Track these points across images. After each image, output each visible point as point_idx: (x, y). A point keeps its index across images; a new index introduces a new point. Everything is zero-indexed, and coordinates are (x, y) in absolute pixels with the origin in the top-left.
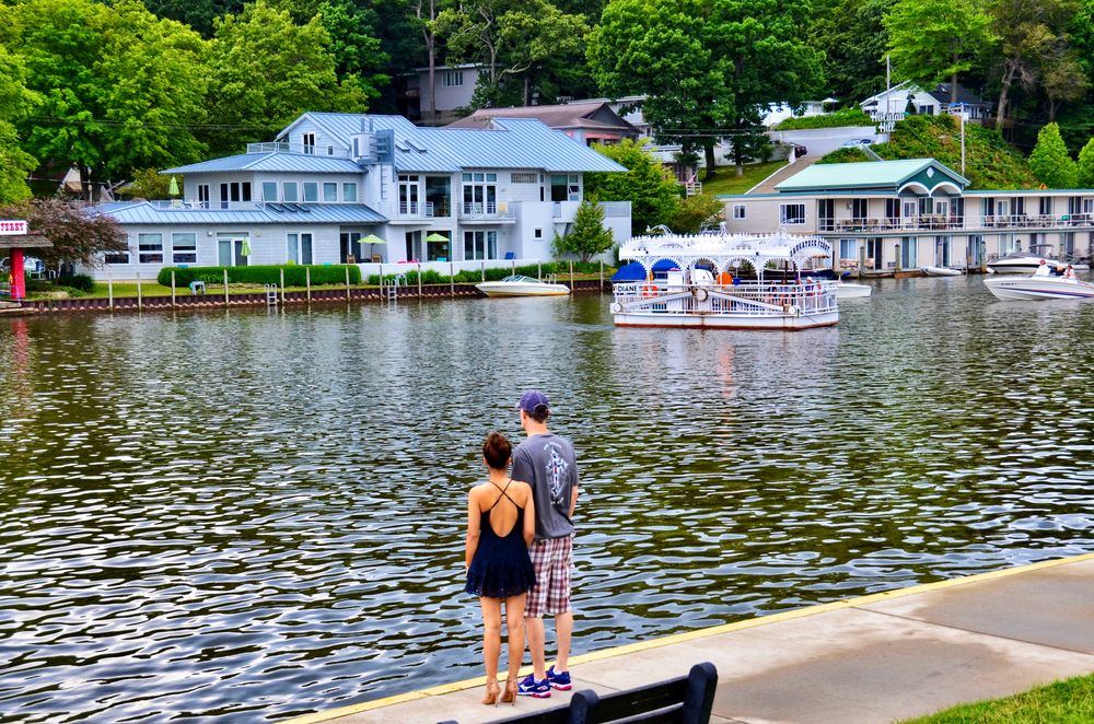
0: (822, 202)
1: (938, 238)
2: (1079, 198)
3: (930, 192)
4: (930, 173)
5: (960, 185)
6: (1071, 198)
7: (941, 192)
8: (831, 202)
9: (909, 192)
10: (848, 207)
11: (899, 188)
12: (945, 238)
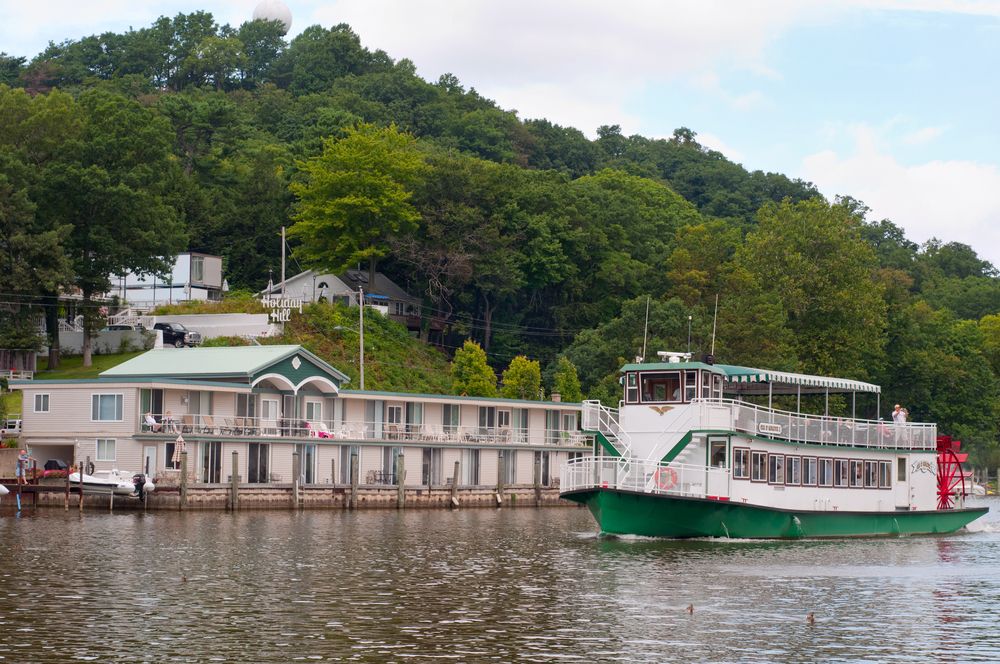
0: (145, 392)
1: (299, 446)
2: (492, 409)
3: (296, 389)
4: (296, 363)
5: (337, 382)
6: (482, 409)
7: (311, 389)
8: (158, 393)
9: (269, 387)
10: (183, 401)
11: (253, 379)
12: (309, 448)
